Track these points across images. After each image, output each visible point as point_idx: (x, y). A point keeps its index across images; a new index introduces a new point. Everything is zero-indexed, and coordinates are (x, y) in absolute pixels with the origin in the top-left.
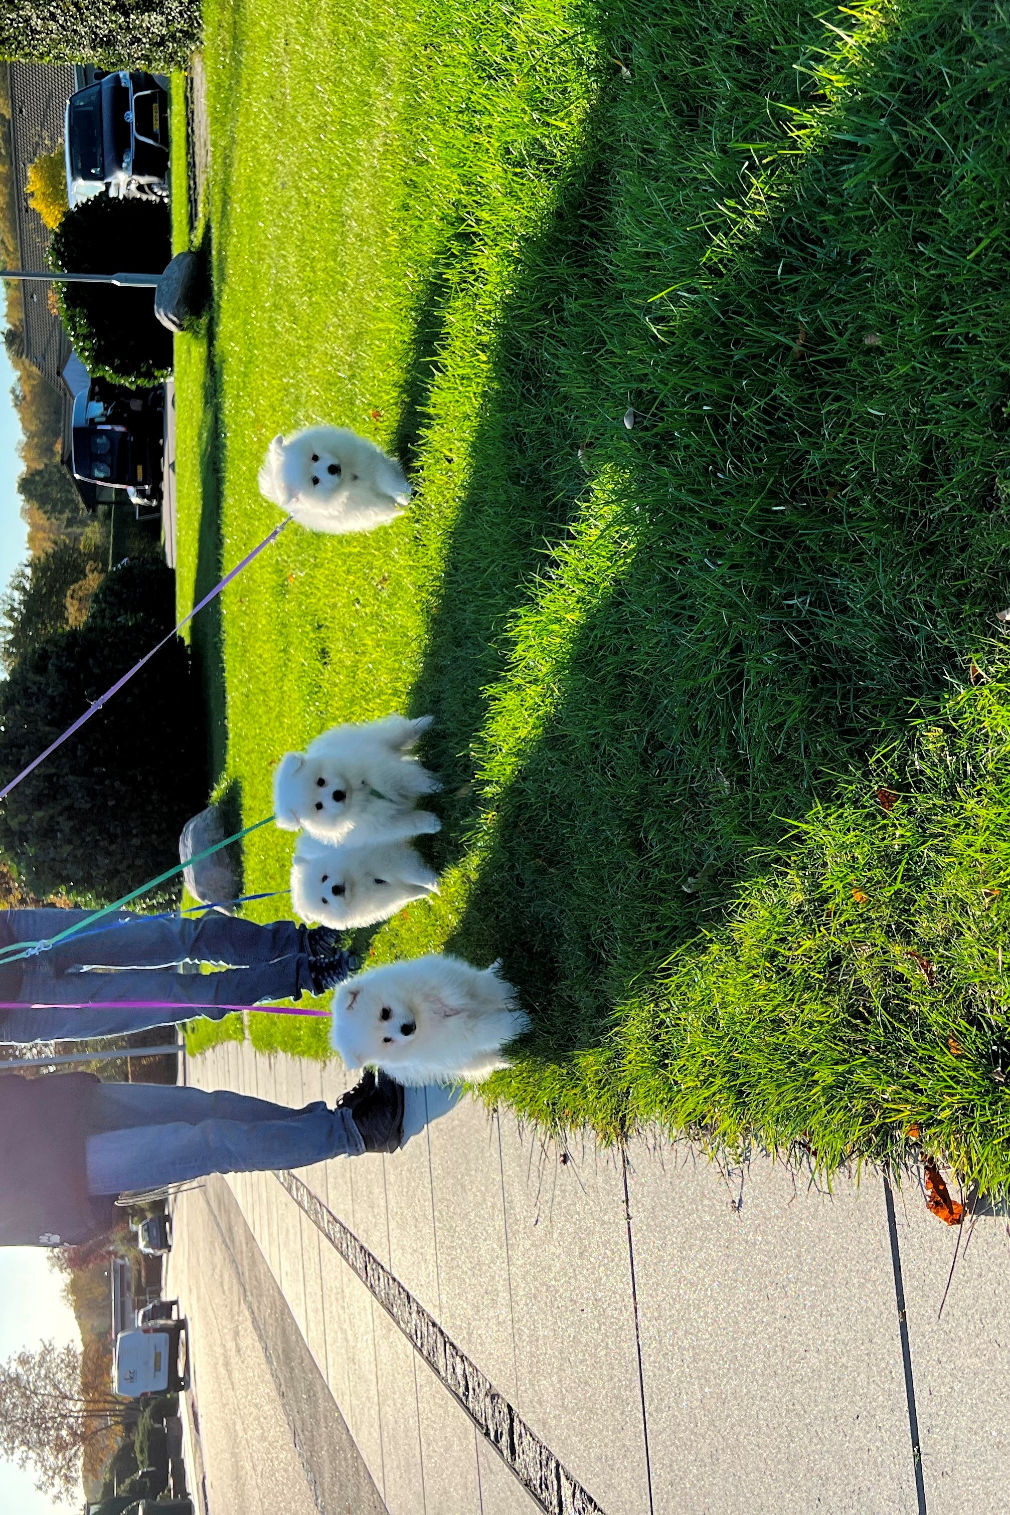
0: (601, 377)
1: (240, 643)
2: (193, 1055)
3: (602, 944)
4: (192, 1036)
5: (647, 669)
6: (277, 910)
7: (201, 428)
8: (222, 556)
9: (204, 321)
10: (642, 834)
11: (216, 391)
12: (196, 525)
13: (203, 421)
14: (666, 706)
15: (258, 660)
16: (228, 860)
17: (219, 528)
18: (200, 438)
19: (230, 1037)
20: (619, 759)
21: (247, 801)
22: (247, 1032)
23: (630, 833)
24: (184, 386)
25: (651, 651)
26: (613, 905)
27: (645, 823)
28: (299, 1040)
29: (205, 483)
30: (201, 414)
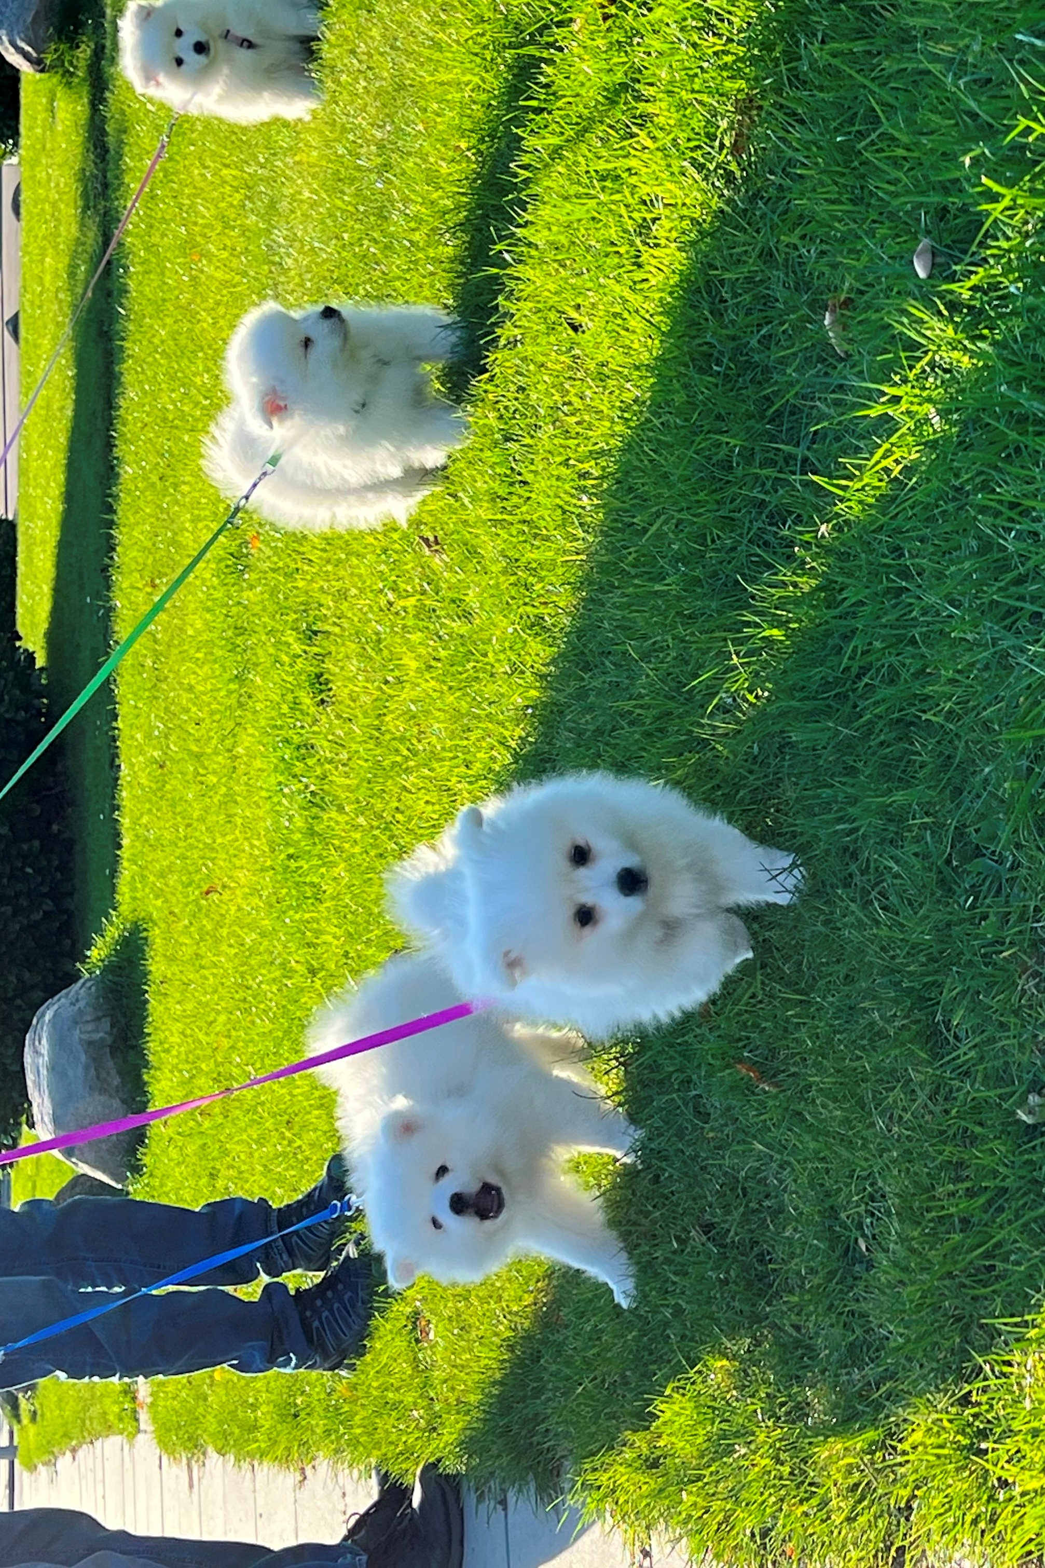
0: (871, 184)
1: (149, 662)
2: (32, 1468)
3: (860, 1226)
4: (32, 1430)
5: (951, 712)
6: (213, 1176)
7: (74, 256)
8: (116, 497)
9: (84, 53)
10: (939, 1017)
11: (106, 186)
12: (63, 440)
13: (79, 242)
14: (986, 781)
15: (185, 695)
16: (117, 1081)
17: (109, 445)
18: (72, 275)
19: (109, 1429)
20: (897, 876)
21: (157, 966)
22: (143, 1416)
23: (917, 1014)
24: (41, 175)
25: (958, 677)
26: (881, 1152)
27: (946, 996)
28: (255, 1427)
29: (81, 361)
30: (74, 230)
